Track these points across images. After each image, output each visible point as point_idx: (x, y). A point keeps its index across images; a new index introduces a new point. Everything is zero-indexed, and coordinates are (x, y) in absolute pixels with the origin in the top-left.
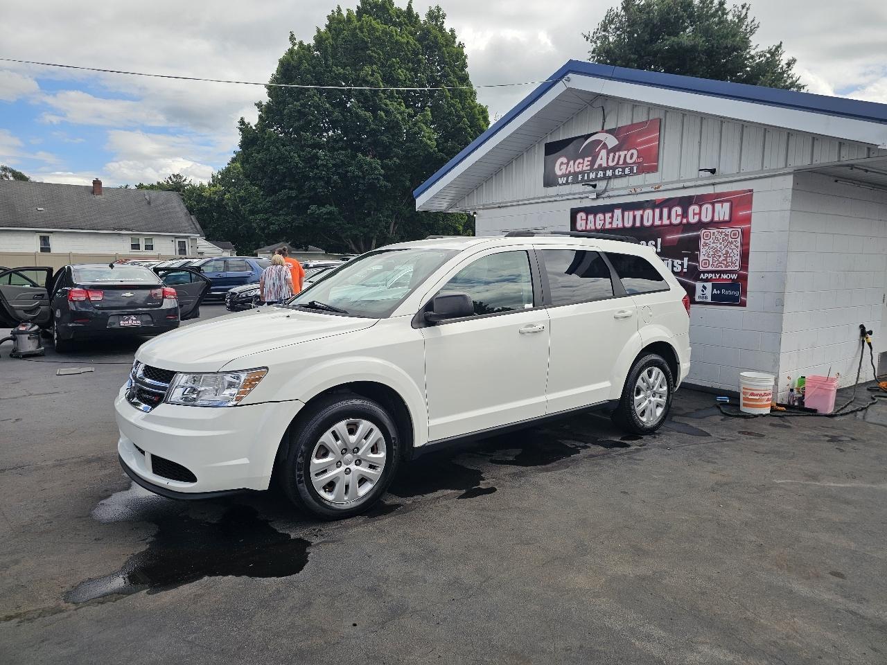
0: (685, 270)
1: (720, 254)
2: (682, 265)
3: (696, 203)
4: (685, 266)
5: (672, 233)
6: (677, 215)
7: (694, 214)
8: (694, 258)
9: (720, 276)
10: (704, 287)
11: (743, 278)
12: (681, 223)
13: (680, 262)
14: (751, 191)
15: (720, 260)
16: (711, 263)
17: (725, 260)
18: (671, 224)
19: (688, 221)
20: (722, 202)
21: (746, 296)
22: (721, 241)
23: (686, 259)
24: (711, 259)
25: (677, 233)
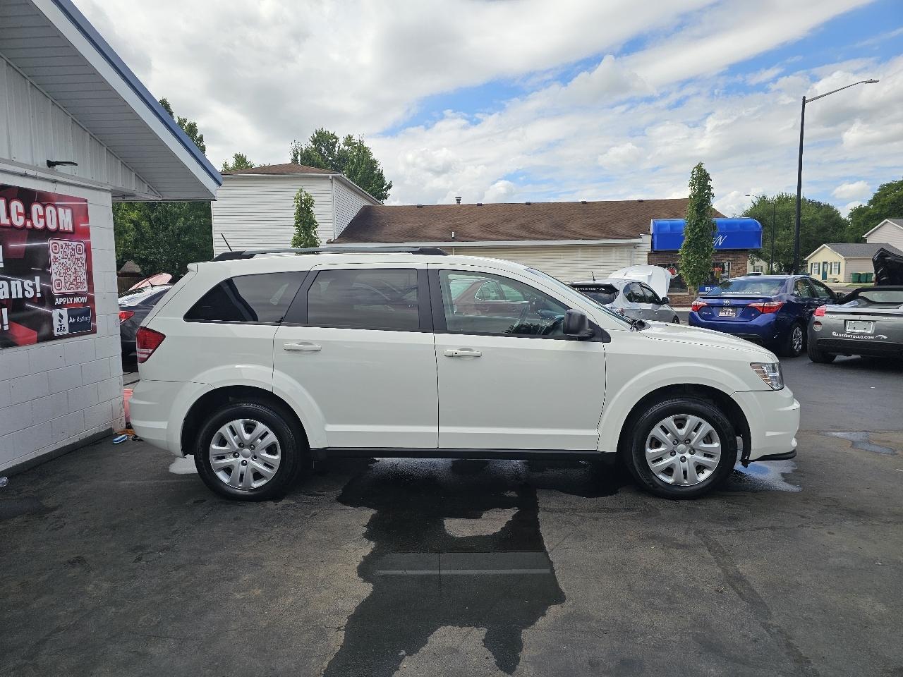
0: (39, 295)
1: (70, 273)
2: (34, 287)
3: (39, 202)
4: (38, 290)
5: (16, 240)
6: (19, 214)
7: (39, 217)
8: (46, 276)
9: (73, 300)
10: (61, 316)
11: (91, 300)
12: (25, 226)
13: (31, 283)
14: (86, 201)
15: (71, 280)
16: (63, 284)
17: (75, 280)
18: (12, 226)
19: (32, 224)
20: (65, 207)
21: (95, 322)
22: (69, 256)
23: (37, 278)
24: (62, 279)
25: (22, 241)
